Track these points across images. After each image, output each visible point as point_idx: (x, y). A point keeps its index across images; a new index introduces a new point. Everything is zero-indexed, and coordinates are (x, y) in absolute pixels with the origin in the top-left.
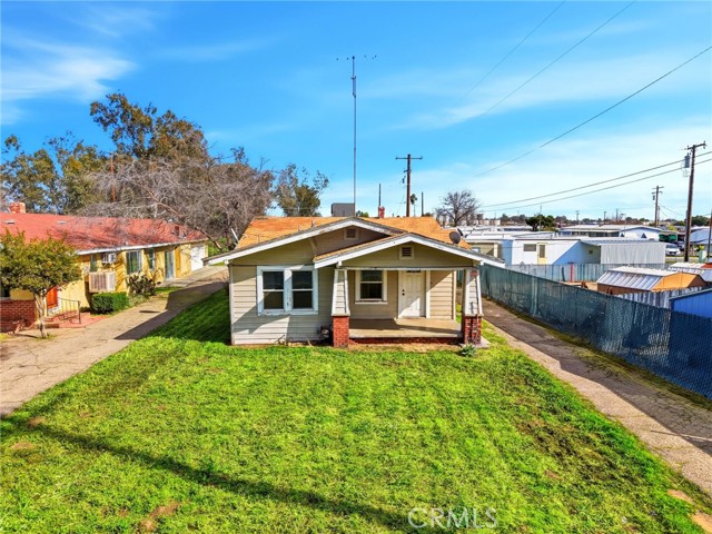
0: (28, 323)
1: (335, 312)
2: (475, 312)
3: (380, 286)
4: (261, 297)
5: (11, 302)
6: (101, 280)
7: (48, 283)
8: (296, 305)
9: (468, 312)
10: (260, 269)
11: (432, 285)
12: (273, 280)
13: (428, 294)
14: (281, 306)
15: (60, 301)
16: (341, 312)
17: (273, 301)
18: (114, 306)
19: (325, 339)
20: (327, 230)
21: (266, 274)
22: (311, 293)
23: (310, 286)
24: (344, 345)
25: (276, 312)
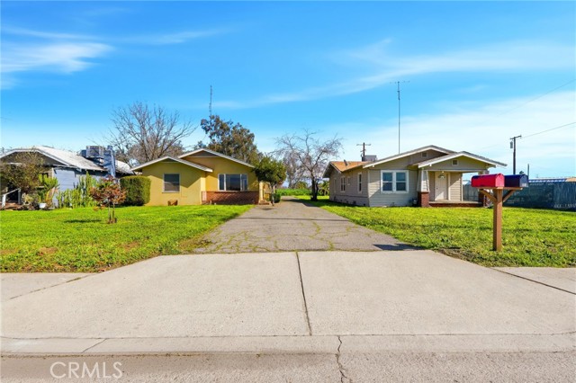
1: (422, 190)
4: (382, 185)
5: (248, 192)
8: (398, 189)
10: (382, 172)
12: (387, 177)
13: (449, 188)
14: (391, 190)
16: (426, 191)
17: (388, 187)
21: (384, 174)
22: (405, 184)
23: (404, 180)
24: (427, 206)
25: (389, 192)
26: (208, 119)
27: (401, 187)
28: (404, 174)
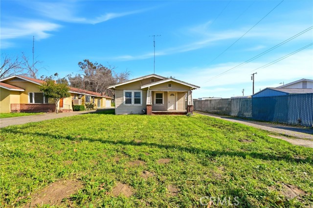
0: (53, 111)
1: (147, 104)
2: (191, 104)
3: (162, 100)
4: (125, 100)
5: (48, 104)
6: (77, 102)
7: (60, 96)
8: (135, 103)
9: (189, 104)
10: (125, 91)
11: (178, 100)
12: (128, 95)
13: (177, 102)
14: (131, 103)
15: (64, 105)
16: (149, 104)
17: (128, 101)
18: (81, 109)
19: (145, 113)
20: (145, 78)
21: (126, 93)
22: (140, 99)
23: (140, 97)
24: (150, 114)
25: (129, 105)
26: (83, 62)
27: (137, 101)
28: (140, 93)
